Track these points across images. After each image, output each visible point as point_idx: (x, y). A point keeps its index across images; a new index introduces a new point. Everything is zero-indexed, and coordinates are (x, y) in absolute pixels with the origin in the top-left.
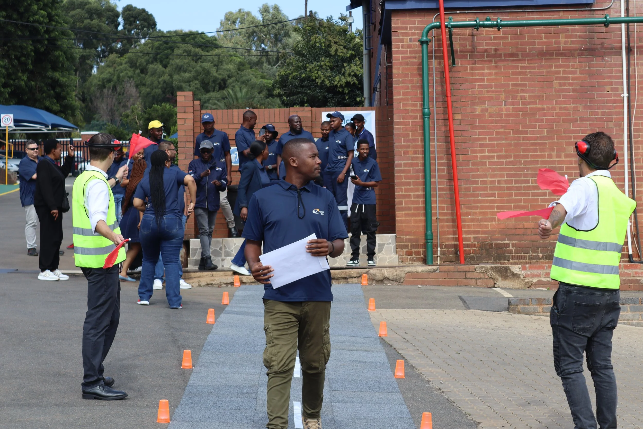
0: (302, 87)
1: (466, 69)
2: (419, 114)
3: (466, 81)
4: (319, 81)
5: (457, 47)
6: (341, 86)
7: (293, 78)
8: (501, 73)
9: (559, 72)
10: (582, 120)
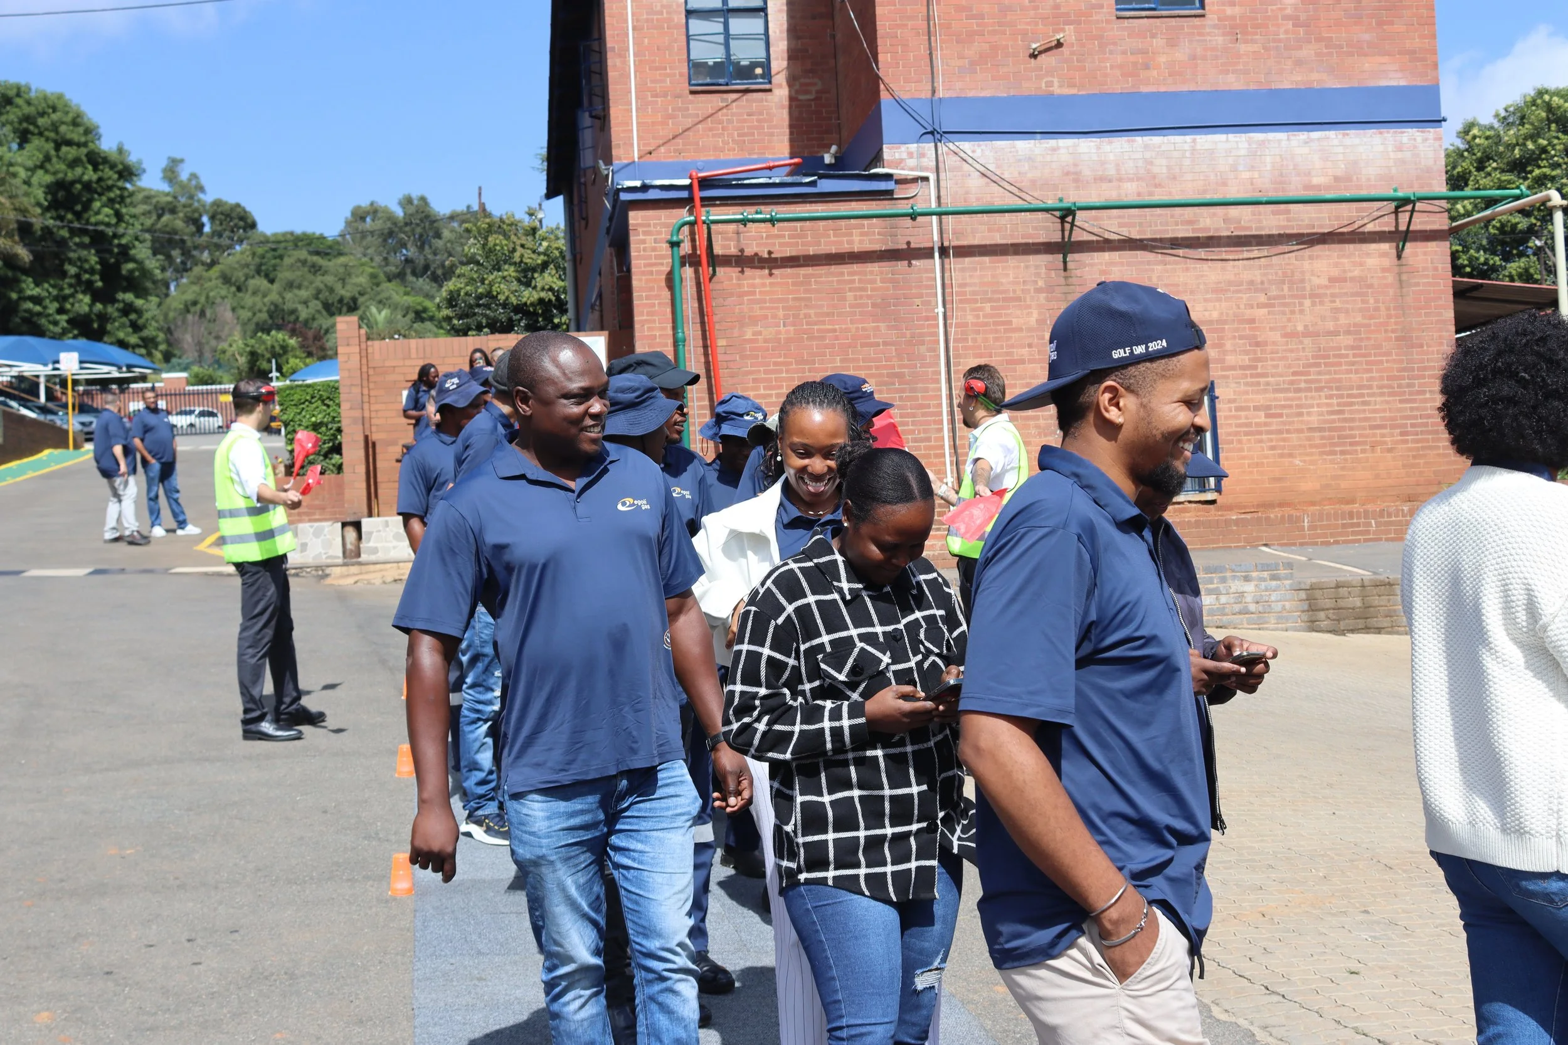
0: (479, 306)
1: (731, 279)
2: (670, 341)
3: (732, 295)
4: (502, 298)
5: (718, 250)
6: (532, 304)
7: (466, 294)
8: (778, 283)
9: (853, 281)
10: (885, 344)
